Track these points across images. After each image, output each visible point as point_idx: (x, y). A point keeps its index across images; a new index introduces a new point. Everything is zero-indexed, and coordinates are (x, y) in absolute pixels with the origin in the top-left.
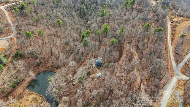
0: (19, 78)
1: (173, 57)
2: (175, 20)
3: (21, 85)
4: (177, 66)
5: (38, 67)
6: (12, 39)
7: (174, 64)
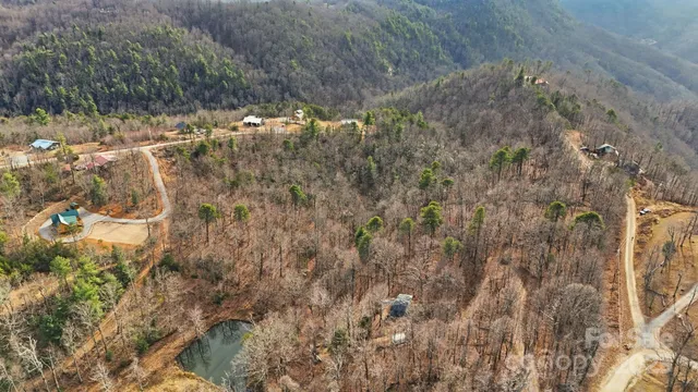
0: (159, 327)
1: (636, 299)
2: (652, 208)
3: (159, 349)
4: (648, 322)
5: (215, 306)
6: (156, 225)
7: (637, 316)
